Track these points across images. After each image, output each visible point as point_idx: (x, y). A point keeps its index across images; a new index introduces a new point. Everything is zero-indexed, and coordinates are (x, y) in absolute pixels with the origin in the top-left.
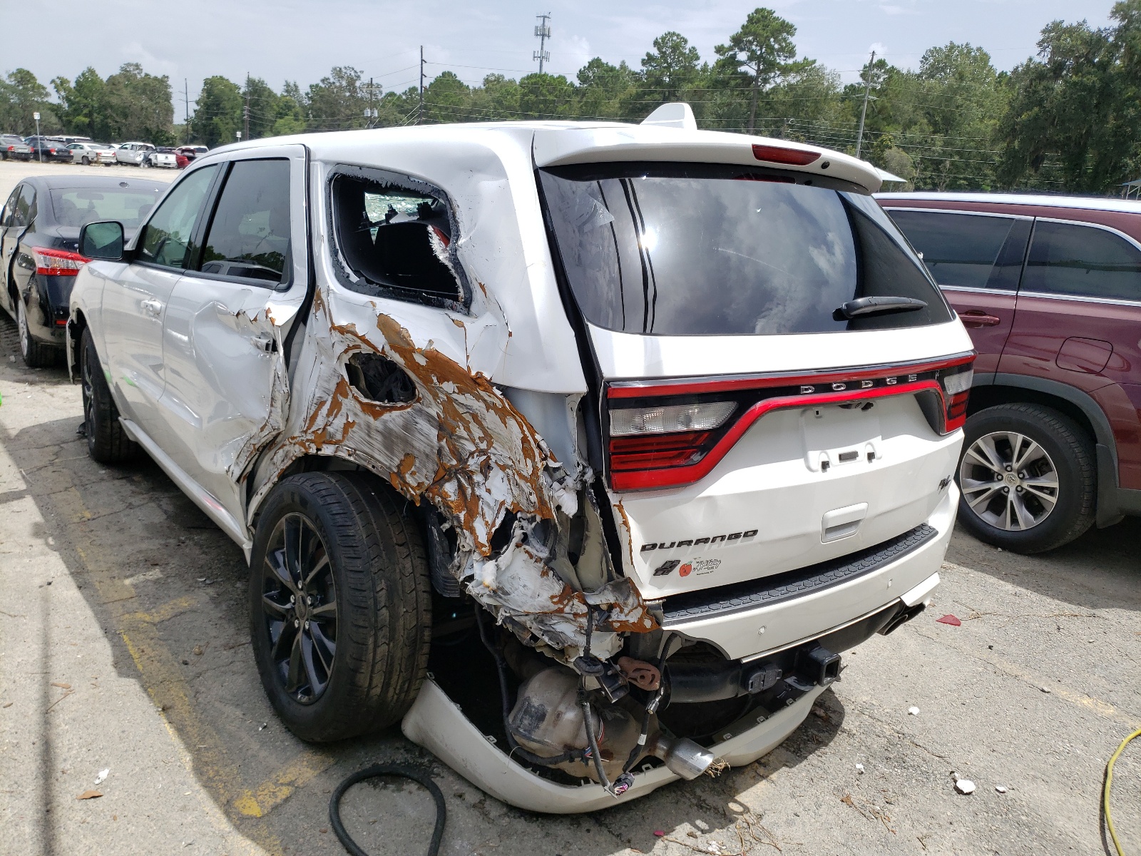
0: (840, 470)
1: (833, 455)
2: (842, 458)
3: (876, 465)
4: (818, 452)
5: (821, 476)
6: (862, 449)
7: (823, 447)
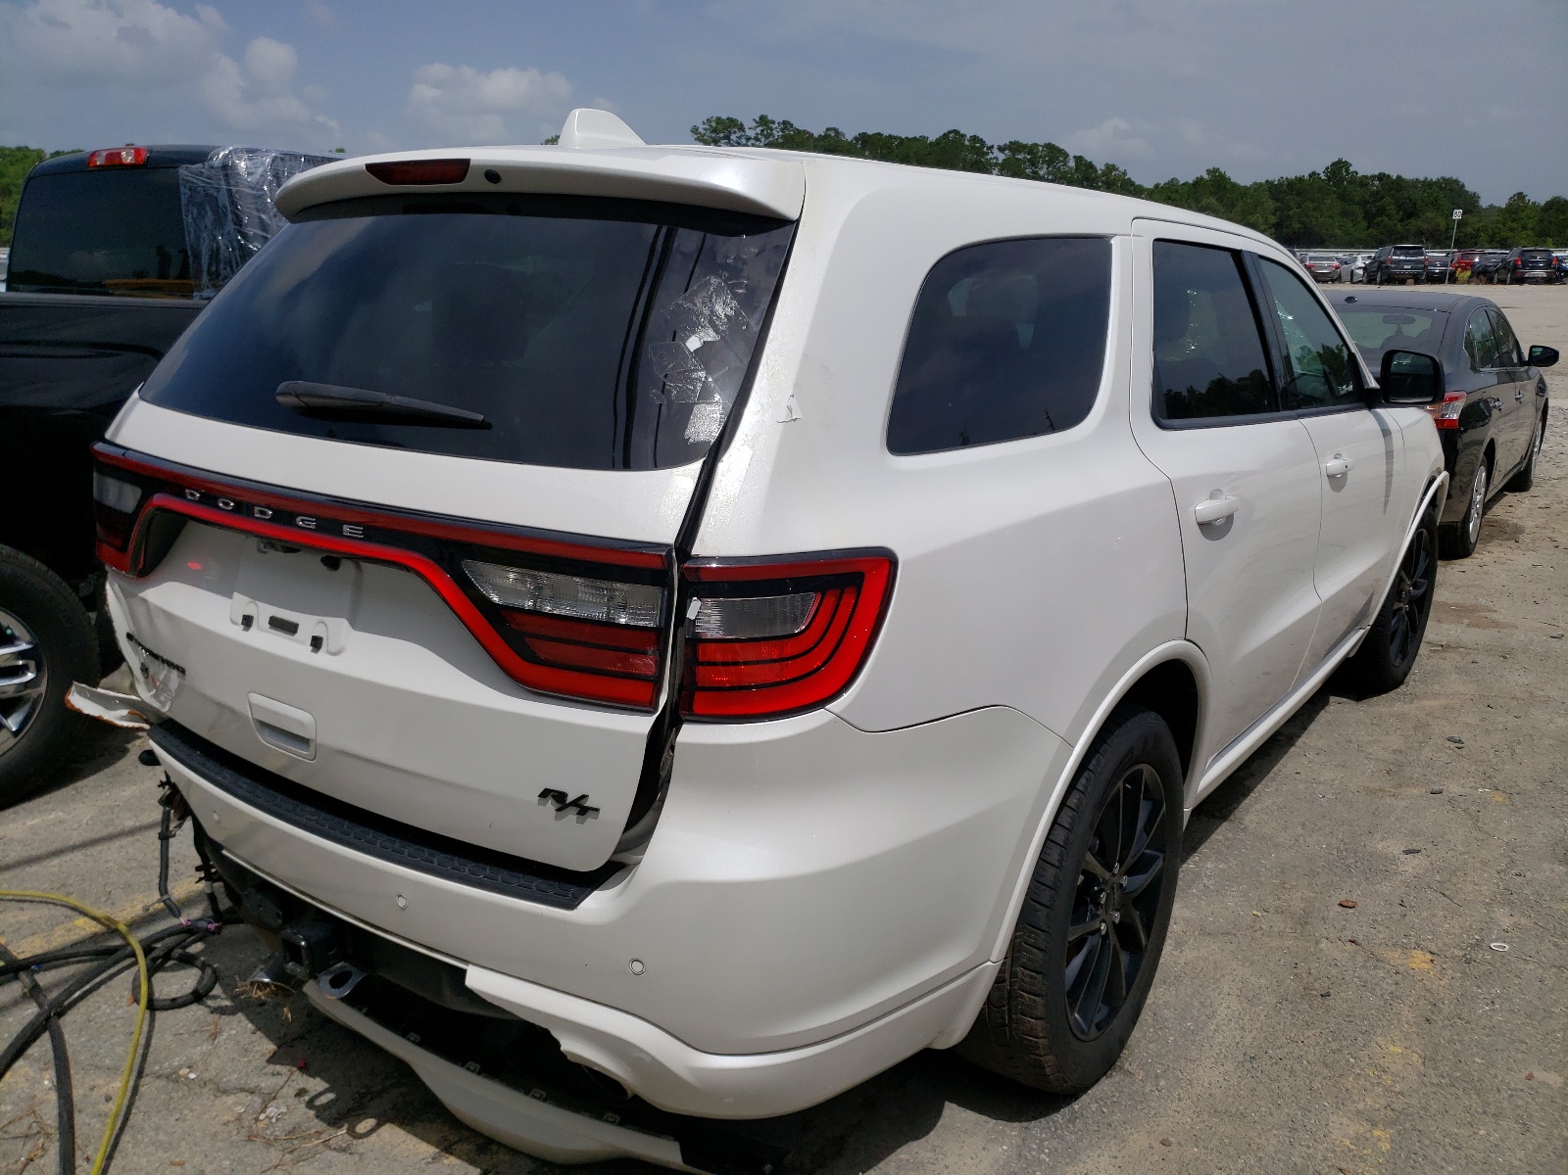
0: (263, 639)
1: (264, 612)
2: (277, 624)
3: (321, 660)
4: (247, 599)
5: (237, 632)
6: (309, 625)
7: (255, 595)
